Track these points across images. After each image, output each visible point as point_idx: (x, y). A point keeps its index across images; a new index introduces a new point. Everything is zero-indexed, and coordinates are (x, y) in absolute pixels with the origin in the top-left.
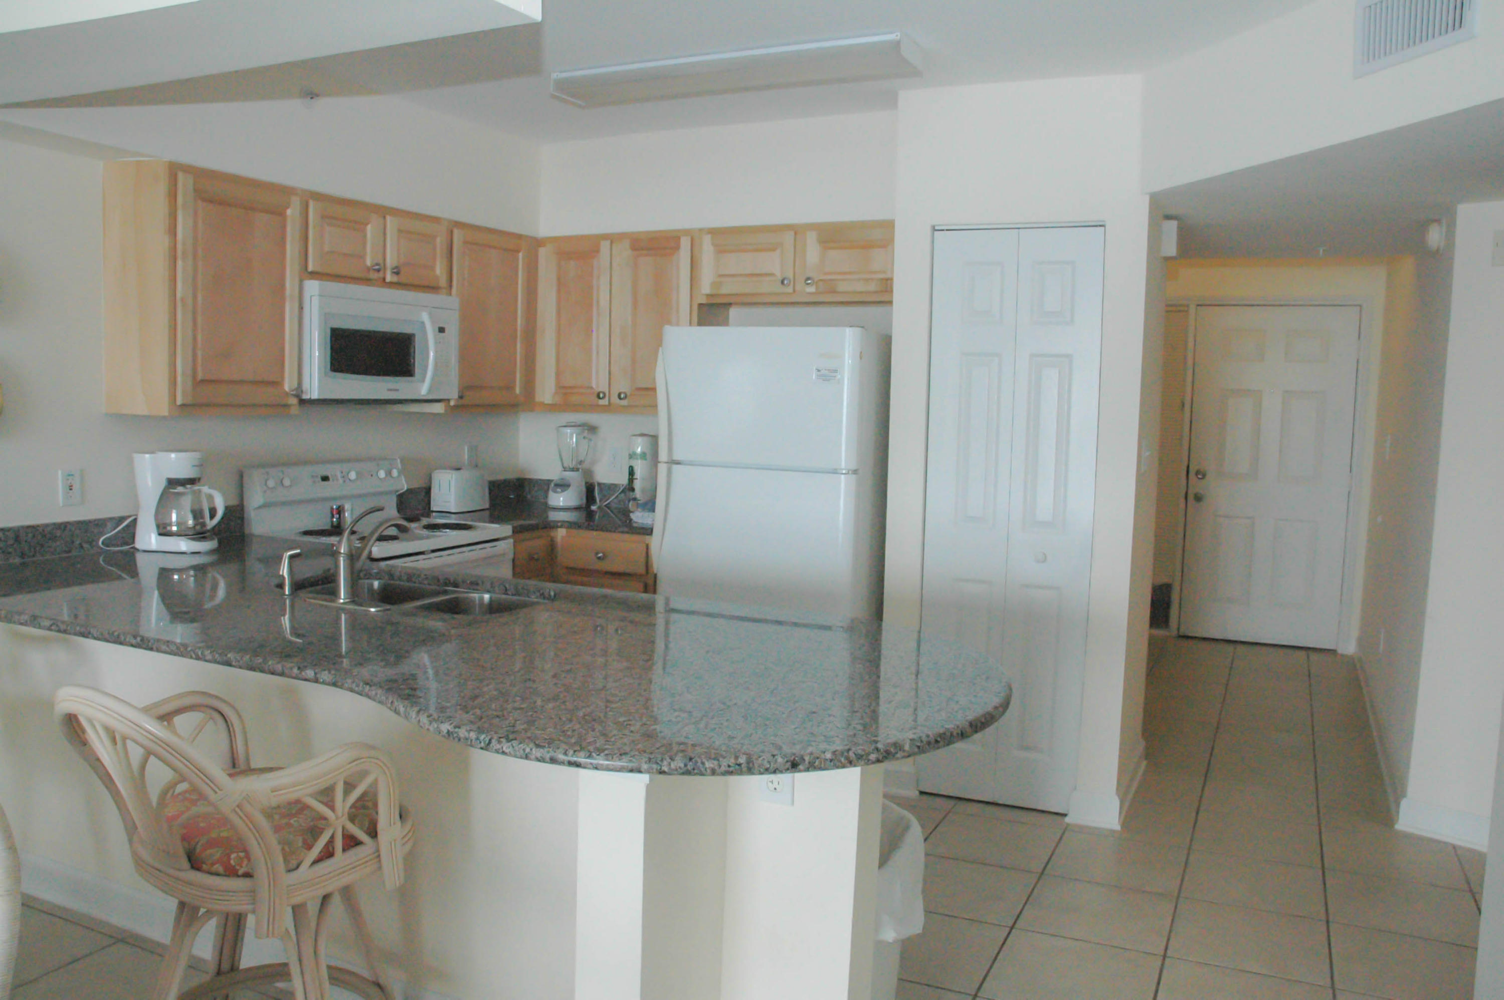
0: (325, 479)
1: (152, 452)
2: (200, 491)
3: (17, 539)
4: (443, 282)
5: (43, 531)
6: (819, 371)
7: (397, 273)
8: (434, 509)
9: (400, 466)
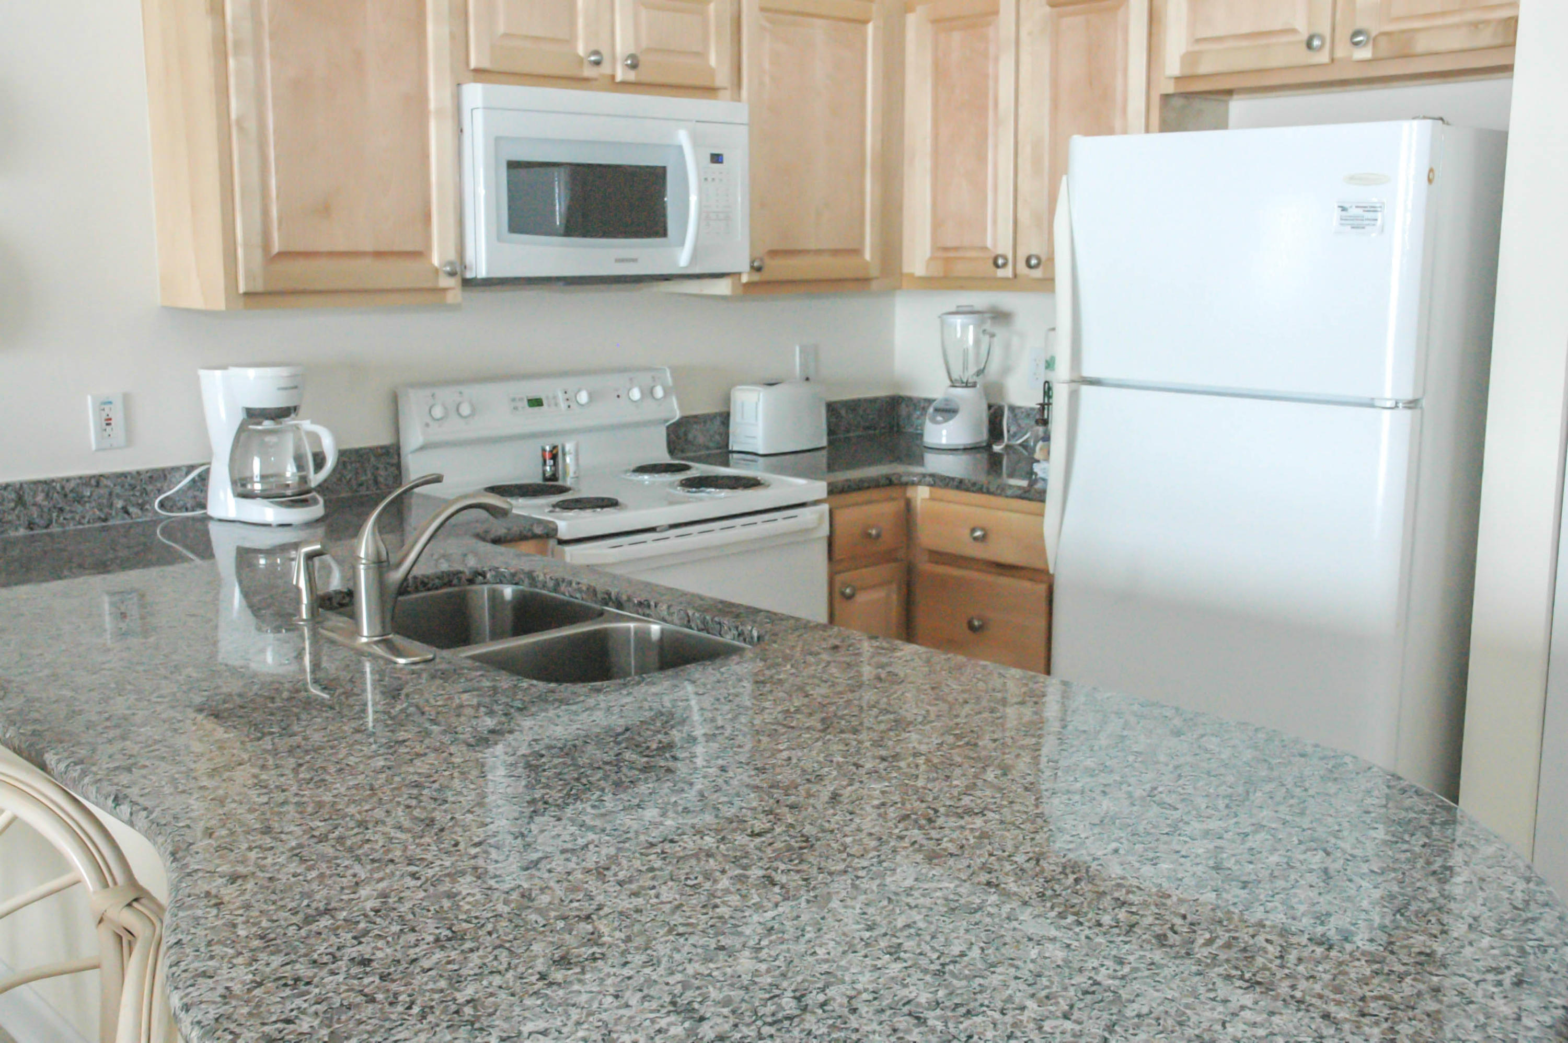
0: (536, 402)
1: (224, 367)
2: (297, 427)
3: (20, 500)
4: (723, 78)
5: (63, 488)
6: (1344, 209)
7: (634, 66)
8: (735, 449)
9: (670, 381)
